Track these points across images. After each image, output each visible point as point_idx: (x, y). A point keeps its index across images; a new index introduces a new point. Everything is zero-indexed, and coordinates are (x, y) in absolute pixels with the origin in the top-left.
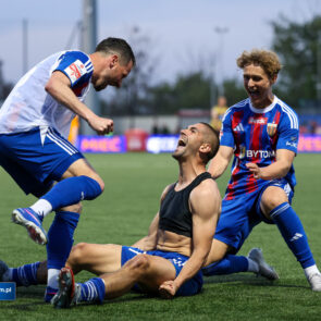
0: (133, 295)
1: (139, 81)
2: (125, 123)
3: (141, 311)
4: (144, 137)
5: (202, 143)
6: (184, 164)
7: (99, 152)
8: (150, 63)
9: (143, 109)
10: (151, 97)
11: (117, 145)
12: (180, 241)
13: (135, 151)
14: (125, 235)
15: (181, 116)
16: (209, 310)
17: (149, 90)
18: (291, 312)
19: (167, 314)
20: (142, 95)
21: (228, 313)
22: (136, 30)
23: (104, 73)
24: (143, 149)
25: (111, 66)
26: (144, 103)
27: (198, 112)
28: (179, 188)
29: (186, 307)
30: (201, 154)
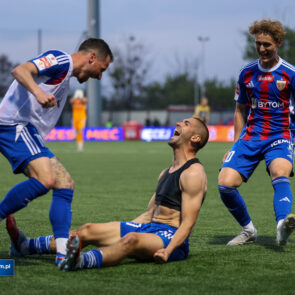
0: (130, 260)
1: (134, 81)
2: (123, 116)
3: (136, 274)
4: (139, 128)
5: (193, 134)
6: (177, 150)
7: (101, 140)
8: (143, 66)
9: (138, 105)
10: (145, 95)
11: (115, 135)
12: (171, 214)
13: (131, 139)
14: (123, 210)
15: (169, 111)
16: (193, 273)
17: (143, 89)
18: (261, 275)
19: (157, 276)
20: (137, 93)
21: (208, 275)
22: (132, 39)
23: (84, 68)
24: (138, 138)
25: (90, 62)
26: (138, 99)
27: (184, 107)
28: (172, 170)
29: (174, 270)
30: (192, 142)
